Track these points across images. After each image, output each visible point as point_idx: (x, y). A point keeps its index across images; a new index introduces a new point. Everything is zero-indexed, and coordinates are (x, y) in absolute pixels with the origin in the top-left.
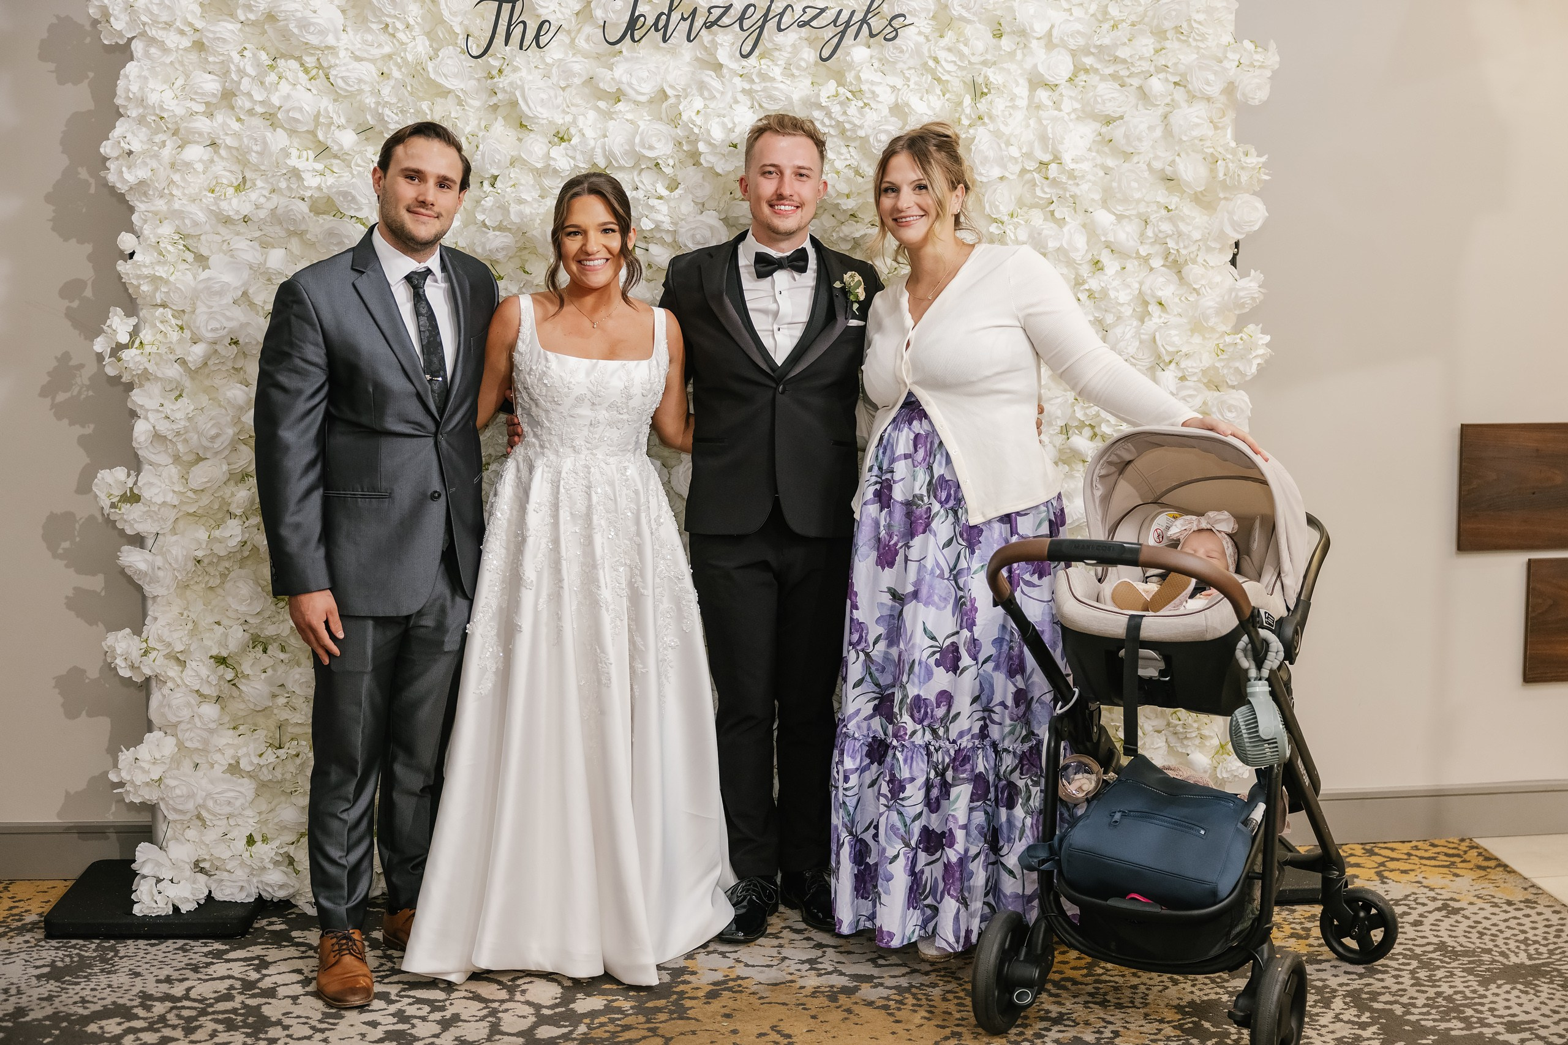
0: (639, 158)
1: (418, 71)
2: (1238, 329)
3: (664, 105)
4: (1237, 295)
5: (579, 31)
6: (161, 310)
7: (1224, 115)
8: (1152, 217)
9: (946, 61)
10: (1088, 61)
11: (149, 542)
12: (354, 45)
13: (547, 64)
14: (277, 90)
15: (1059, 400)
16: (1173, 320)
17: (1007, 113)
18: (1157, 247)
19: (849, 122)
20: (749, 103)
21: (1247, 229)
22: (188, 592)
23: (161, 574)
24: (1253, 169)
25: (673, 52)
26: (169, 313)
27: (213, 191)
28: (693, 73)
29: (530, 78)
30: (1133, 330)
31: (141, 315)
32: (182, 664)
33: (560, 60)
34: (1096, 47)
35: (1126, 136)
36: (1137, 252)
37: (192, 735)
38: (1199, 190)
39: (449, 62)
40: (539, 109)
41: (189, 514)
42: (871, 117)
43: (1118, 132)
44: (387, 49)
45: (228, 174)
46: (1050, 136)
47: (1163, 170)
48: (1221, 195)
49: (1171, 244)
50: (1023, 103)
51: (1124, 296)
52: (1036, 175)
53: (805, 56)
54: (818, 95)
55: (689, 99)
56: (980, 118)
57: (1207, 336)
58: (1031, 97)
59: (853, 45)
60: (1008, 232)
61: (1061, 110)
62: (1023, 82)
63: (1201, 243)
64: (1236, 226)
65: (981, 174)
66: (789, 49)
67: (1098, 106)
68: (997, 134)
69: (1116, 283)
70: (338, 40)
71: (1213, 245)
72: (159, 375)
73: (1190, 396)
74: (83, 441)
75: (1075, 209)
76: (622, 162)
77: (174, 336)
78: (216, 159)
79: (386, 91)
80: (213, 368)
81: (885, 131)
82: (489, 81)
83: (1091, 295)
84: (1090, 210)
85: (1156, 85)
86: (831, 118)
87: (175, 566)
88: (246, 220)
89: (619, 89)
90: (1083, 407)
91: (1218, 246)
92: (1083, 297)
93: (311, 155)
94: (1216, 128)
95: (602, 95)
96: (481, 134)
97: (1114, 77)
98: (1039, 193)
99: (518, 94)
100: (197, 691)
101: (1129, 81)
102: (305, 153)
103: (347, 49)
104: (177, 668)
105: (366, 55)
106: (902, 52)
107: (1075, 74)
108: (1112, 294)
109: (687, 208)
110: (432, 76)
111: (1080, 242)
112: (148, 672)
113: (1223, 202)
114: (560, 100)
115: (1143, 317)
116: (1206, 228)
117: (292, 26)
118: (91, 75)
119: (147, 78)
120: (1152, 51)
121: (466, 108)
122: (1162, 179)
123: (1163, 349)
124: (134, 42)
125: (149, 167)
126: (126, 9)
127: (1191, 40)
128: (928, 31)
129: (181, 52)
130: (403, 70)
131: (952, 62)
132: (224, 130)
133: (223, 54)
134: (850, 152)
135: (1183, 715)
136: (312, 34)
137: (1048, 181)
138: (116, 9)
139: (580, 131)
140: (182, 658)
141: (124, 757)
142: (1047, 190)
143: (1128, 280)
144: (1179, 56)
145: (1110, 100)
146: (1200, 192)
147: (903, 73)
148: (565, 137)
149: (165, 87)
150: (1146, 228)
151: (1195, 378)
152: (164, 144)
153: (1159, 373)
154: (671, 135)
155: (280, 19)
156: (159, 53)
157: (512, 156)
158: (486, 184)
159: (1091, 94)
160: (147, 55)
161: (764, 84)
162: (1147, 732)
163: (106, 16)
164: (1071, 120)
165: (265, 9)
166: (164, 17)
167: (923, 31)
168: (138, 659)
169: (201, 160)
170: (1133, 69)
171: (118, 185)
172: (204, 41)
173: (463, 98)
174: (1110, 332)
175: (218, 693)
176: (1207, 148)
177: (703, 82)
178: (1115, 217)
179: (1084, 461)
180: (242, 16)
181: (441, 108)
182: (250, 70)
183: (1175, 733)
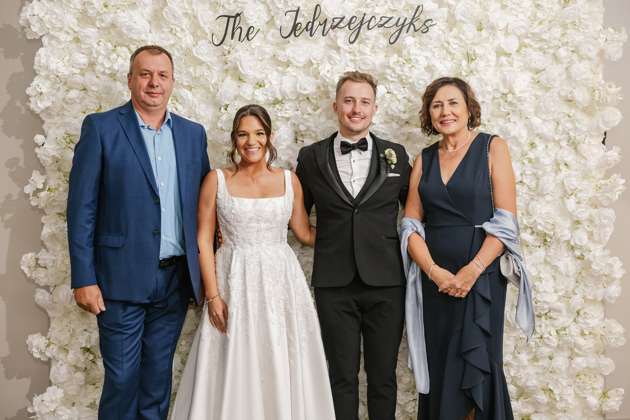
0: (299, 95)
1: (187, 52)
2: (607, 176)
3: (311, 68)
4: (607, 159)
5: (268, 31)
6: (58, 172)
7: (598, 67)
8: (561, 120)
9: (453, 43)
10: (527, 41)
11: (52, 289)
12: (155, 39)
13: (252, 48)
14: (116, 62)
16: (573, 173)
17: (485, 69)
18: (564, 136)
19: (404, 75)
20: (354, 67)
21: (612, 125)
22: (71, 315)
23: (58, 305)
24: (614, 94)
25: (315, 41)
26: (62, 174)
28: (326, 52)
29: (244, 55)
30: (553, 178)
31: (48, 174)
32: (67, 351)
33: (259, 46)
34: (531, 34)
35: (547, 79)
36: (554, 139)
37: (72, 388)
38: (586, 105)
39: (203, 47)
40: (249, 71)
42: (415, 72)
43: (543, 77)
44: (172, 42)
45: (93, 104)
46: (508, 80)
47: (566, 96)
48: (597, 108)
49: (572, 134)
50: (493, 64)
51: (547, 161)
52: (501, 100)
53: (382, 42)
54: (389, 62)
55: (323, 65)
56: (471, 72)
57: (591, 181)
58: (497, 61)
59: (406, 36)
60: (488, 129)
61: (512, 67)
62: (493, 53)
63: (587, 133)
64: (605, 123)
66: (374, 39)
67: (533, 64)
68: (480, 80)
69: (543, 154)
70: (147, 36)
71: (593, 134)
73: (583, 212)
75: (520, 117)
76: (290, 97)
77: (65, 185)
78: (86, 96)
81: (423, 79)
82: (223, 57)
83: (530, 161)
84: (529, 117)
85: (562, 52)
86: (395, 73)
87: (64, 301)
89: (288, 60)
90: (526, 218)
91: (596, 134)
92: (526, 162)
94: (594, 74)
95: (279, 63)
96: (219, 84)
97: (541, 49)
98: (502, 109)
99: (238, 63)
100: (75, 365)
101: (548, 51)
104: (64, 354)
106: (431, 39)
107: (520, 48)
108: (542, 160)
109: (323, 119)
110: (195, 55)
111: (524, 133)
112: (49, 355)
113: (598, 112)
114: (259, 66)
115: (557, 170)
116: (590, 125)
117: (124, 30)
118: (22, 54)
119: (50, 56)
120: (560, 35)
121: (212, 71)
122: (566, 101)
123: (568, 188)
124: (43, 38)
125: (51, 101)
126: (39, 21)
127: (580, 28)
128: (444, 28)
129: (67, 43)
130: (180, 52)
131: (456, 43)
132: (90, 82)
133: (89, 44)
134: (405, 90)
135: (582, 377)
136: (134, 33)
137: (507, 103)
138: (33, 21)
139: (270, 81)
140: (67, 349)
141: (36, 400)
142: (506, 107)
143: (549, 153)
144: (574, 37)
145: (539, 61)
146: (586, 107)
147: (432, 50)
148: (262, 85)
149: (59, 60)
150: (558, 126)
151: (585, 203)
152: (59, 89)
153: (566, 200)
154: (315, 83)
155: (118, 26)
156: (56, 43)
157: (235, 95)
158: (223, 109)
159: (529, 58)
160: (50, 44)
161: (361, 57)
162: (564, 386)
163: (29, 25)
164: (518, 72)
165: (110, 21)
166: (59, 25)
167: (441, 27)
168: (45, 348)
169: (78, 97)
170: (550, 45)
171: (35, 110)
172: (79, 37)
173: (210, 66)
174: (540, 180)
175: (85, 366)
176: (590, 84)
177: (330, 56)
178: (542, 121)
179: (527, 246)
180: (98, 25)
181: (199, 71)
182: (103, 52)
183: (579, 387)
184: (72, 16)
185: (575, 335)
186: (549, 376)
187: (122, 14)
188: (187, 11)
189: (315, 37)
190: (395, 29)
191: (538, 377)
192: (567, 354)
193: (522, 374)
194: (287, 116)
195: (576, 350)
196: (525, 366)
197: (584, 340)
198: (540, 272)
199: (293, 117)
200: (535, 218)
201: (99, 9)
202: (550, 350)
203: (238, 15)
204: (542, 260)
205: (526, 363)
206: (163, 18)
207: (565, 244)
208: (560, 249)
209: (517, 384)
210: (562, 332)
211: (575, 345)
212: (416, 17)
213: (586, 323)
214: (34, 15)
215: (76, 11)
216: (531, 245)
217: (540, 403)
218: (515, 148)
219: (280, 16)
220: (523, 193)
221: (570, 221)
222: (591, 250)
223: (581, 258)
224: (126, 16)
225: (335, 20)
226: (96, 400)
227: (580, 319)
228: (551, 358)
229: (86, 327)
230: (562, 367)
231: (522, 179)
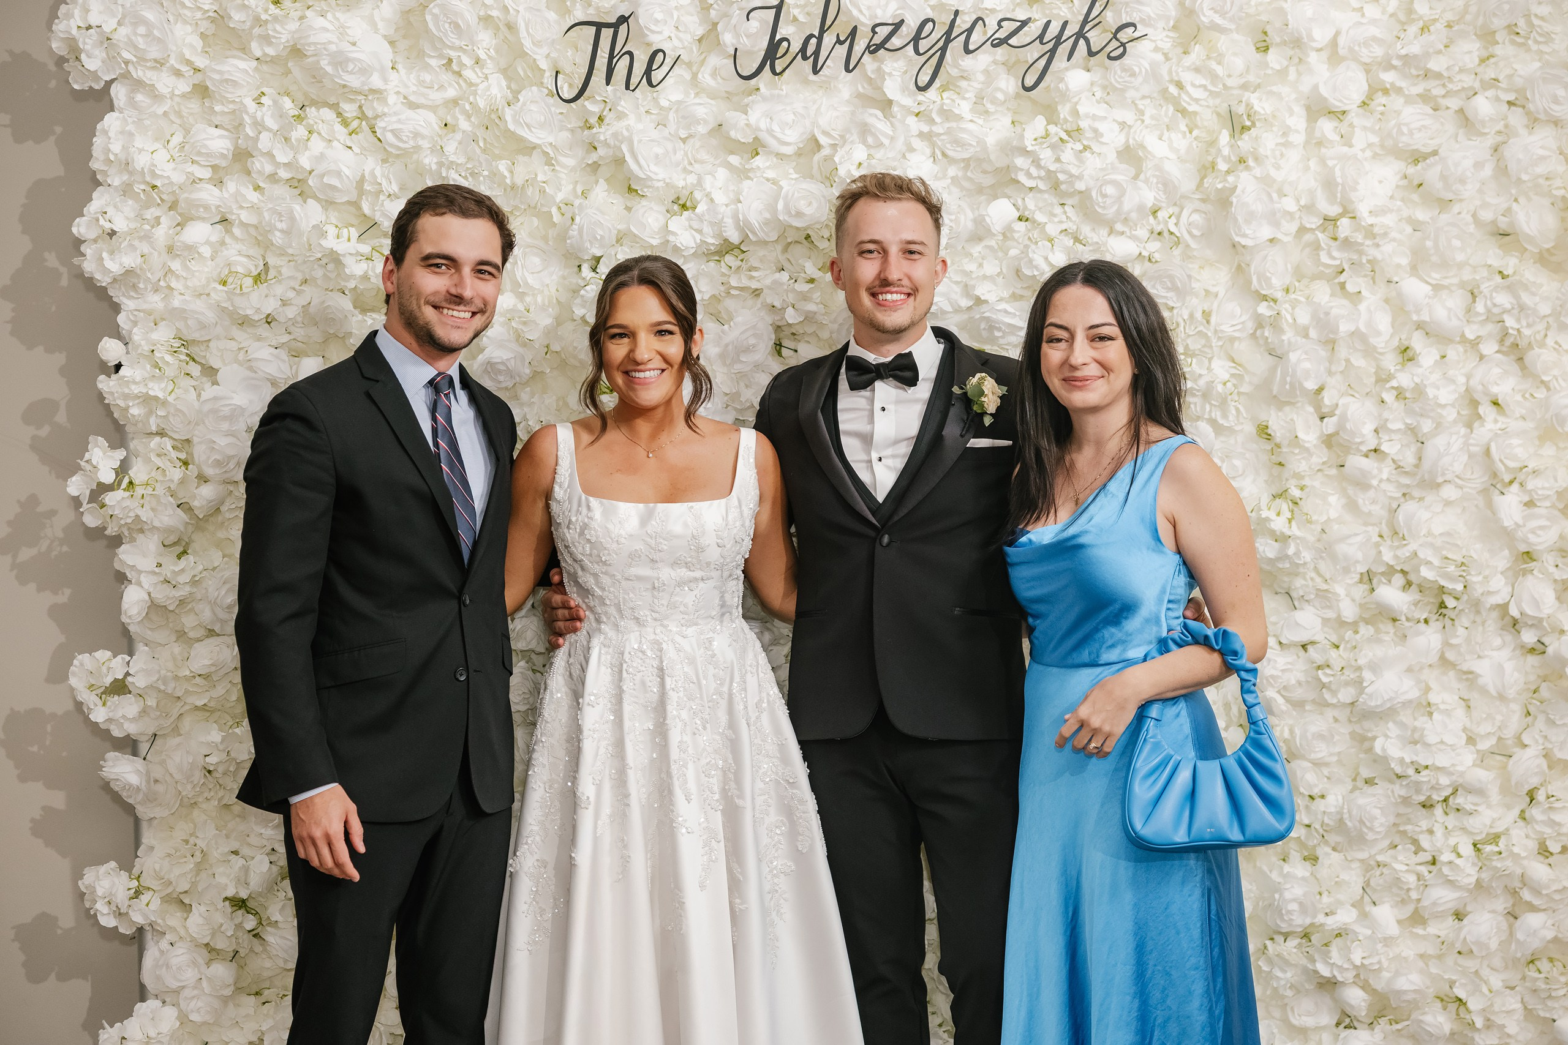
0: (785, 228)
1: (492, 121)
3: (816, 158)
5: (703, 62)
6: (157, 439)
8: (1483, 287)
9: (1193, 85)
10: (1388, 77)
11: (144, 748)
12: (406, 86)
13: (662, 108)
14: (307, 148)
15: (1359, 539)
16: (1514, 425)
17: (1278, 153)
18: (1490, 327)
19: (1064, 172)
20: (928, 151)
22: (196, 813)
23: (160, 788)
25: (826, 87)
26: (168, 444)
27: (224, 283)
28: (853, 113)
29: (640, 126)
30: (1461, 440)
31: (132, 445)
32: (187, 908)
33: (679, 102)
34: (1400, 57)
35: (1443, 178)
36: (1463, 335)
37: (200, 1004)
38: (1547, 246)
39: (533, 107)
40: (653, 168)
41: (197, 708)
42: (1092, 164)
43: (1431, 173)
44: (451, 93)
45: (244, 260)
46: (1339, 180)
47: (1494, 222)
49: (1510, 322)
50: (1298, 138)
51: (1445, 395)
52: (1320, 235)
53: (1002, 84)
54: (1022, 137)
55: (847, 148)
56: (1243, 160)
58: (1310, 131)
59: (1067, 69)
60: (1283, 312)
62: (1299, 110)
63: (1550, 320)
65: (1245, 236)
66: (981, 77)
67: (1404, 139)
68: (1266, 181)
69: (1435, 377)
70: (386, 80)
72: (157, 524)
73: (1542, 528)
74: (55, 612)
75: (1373, 278)
76: (761, 234)
77: (176, 474)
78: (228, 240)
79: (451, 148)
80: (228, 515)
81: (1113, 183)
82: (586, 132)
83: (1400, 394)
84: (1396, 279)
85: (1484, 106)
86: (1039, 166)
87: (178, 776)
88: (269, 320)
89: (756, 139)
90: (1391, 547)
92: (1389, 397)
93: (354, 233)
95: (733, 147)
96: (577, 202)
97: (1425, 98)
98: (1324, 258)
99: (624, 148)
100: (207, 945)
101: (1444, 102)
102: (345, 231)
103: (398, 93)
104: (178, 914)
105: (422, 101)
106: (1133, 75)
107: (1370, 96)
108: (1431, 392)
110: (511, 127)
111: (1384, 322)
112: (138, 919)
114: (680, 155)
115: (1473, 419)
116: (1558, 298)
117: (324, 63)
118: (58, 130)
119: (133, 135)
120: (1477, 61)
121: (557, 168)
122: (1493, 234)
123: (1500, 465)
124: (113, 86)
125: (138, 252)
126: (102, 43)
127: (1530, 42)
128: (1166, 45)
129: (177, 99)
130: (473, 119)
131: (1200, 86)
132: (237, 202)
133: (234, 101)
134: (1065, 213)
135: (1544, 965)
136: (351, 73)
137: (1338, 243)
138: (87, 42)
139: (708, 195)
140: (187, 901)
141: (106, 1036)
142: (1335, 254)
143: (1451, 373)
144: (1515, 66)
145: (1420, 130)
146: (1548, 250)
147: (1136, 105)
148: (688, 204)
149: (157, 146)
150: (1474, 301)
151: (1548, 504)
152: (157, 221)
153: (1497, 499)
154: (824, 197)
155: (308, 53)
156: (148, 101)
157: (619, 231)
158: (586, 271)
159: (1393, 122)
160: (132, 103)
161: (947, 125)
162: (1494, 989)
163: (76, 52)
164: (1366, 159)
165: (288, 41)
166: (154, 53)
167: (1160, 44)
168: (127, 903)
169: (207, 242)
170: (1450, 86)
171: (98, 276)
172: (209, 84)
173: (552, 155)
174: (1429, 445)
175: (234, 947)
176: (1558, 188)
177: (866, 124)
178: (1430, 288)
179: (1394, 620)
180: (256, 49)
181: (524, 170)
182: (270, 123)
183: (1535, 991)
184: (189, 29)
185: (1523, 854)
186: (1456, 963)
187: (320, 22)
188: (489, 12)
189: (825, 76)
190: (1036, 50)
191: (1427, 965)
192: (1501, 904)
193: (1383, 960)
194: (754, 285)
195: (1526, 895)
196: (1391, 938)
197: (1547, 868)
198: (1428, 689)
199: (769, 288)
200: (1413, 546)
201: (259, 10)
202: (1457, 895)
203: (623, 19)
204: (1434, 658)
205: (1393, 929)
206: (427, 31)
207: (1495, 614)
208: (1480, 628)
209: (1370, 985)
210: (1488, 848)
211: (1524, 880)
212: (1092, 16)
213: (1553, 823)
214: (89, 28)
215: (199, 15)
216: (1403, 618)
217: (1431, 1035)
218: (1359, 361)
219: (734, 21)
220: (1381, 481)
221: (1506, 552)
222: (1566, 628)
223: (1538, 649)
224: (331, 27)
225: (877, 29)
226: (263, 1034)
227: (1535, 813)
228: (1459, 916)
229: (235, 845)
230: (1490, 938)
231: (1379, 444)
